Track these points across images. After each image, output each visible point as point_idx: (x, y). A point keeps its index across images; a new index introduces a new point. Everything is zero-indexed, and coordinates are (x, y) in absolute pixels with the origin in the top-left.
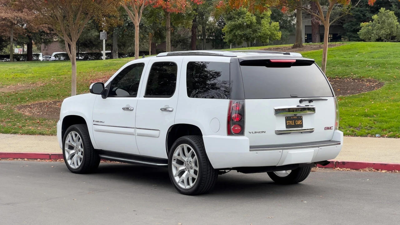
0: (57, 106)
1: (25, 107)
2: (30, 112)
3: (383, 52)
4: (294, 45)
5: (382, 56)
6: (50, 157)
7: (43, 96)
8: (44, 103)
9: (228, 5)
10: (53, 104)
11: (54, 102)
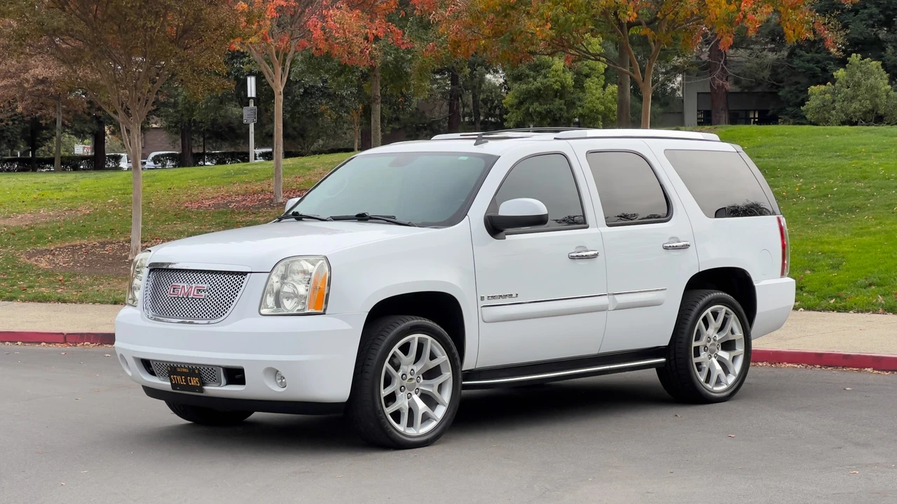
0: (107, 251)
1: (42, 253)
2: (50, 261)
3: (785, 145)
5: (777, 153)
6: (65, 338)
7: (83, 232)
8: (81, 245)
9: (447, 50)
10: (99, 247)
11: (101, 243)
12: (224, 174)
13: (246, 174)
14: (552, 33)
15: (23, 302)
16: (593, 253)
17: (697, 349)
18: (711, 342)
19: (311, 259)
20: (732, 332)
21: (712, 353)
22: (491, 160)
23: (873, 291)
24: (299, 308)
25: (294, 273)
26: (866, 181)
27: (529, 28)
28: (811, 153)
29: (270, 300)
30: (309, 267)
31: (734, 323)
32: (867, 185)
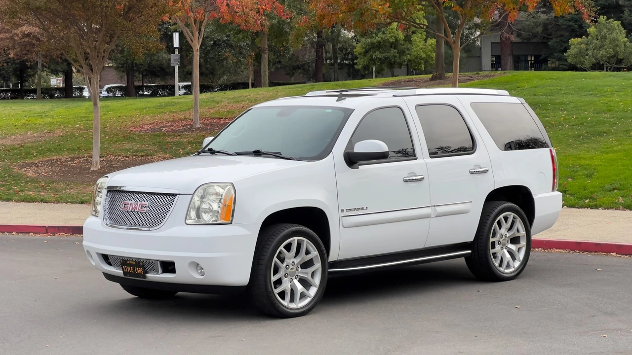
0: (75, 163)
1: (30, 165)
2: (35, 171)
3: (553, 86)
4: (432, 76)
5: (548, 92)
6: (47, 230)
7: (58, 149)
8: (57, 160)
9: (315, 22)
10: (70, 161)
11: (71, 158)
12: (158, 106)
13: (173, 105)
14: (390, 10)
15: (17, 202)
16: (420, 177)
17: (493, 243)
18: (503, 238)
19: (222, 185)
20: (518, 231)
21: (504, 245)
22: (348, 113)
23: (615, 193)
24: (213, 219)
25: (210, 195)
26: (610, 113)
27: (374, 7)
28: (572, 92)
29: (193, 214)
30: (219, 190)
31: (519, 225)
32: (612, 116)
